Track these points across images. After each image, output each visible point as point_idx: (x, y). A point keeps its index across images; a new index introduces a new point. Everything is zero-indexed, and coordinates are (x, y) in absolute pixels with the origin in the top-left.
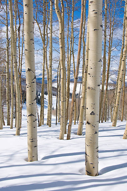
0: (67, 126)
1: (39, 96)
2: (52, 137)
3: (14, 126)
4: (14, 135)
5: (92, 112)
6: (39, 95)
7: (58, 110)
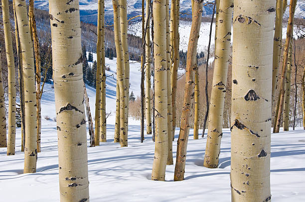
0: (175, 143)
1: (89, 63)
2: (132, 175)
3: (18, 148)
4: (20, 172)
5: (251, 92)
6: (91, 59)
7: (147, 100)
